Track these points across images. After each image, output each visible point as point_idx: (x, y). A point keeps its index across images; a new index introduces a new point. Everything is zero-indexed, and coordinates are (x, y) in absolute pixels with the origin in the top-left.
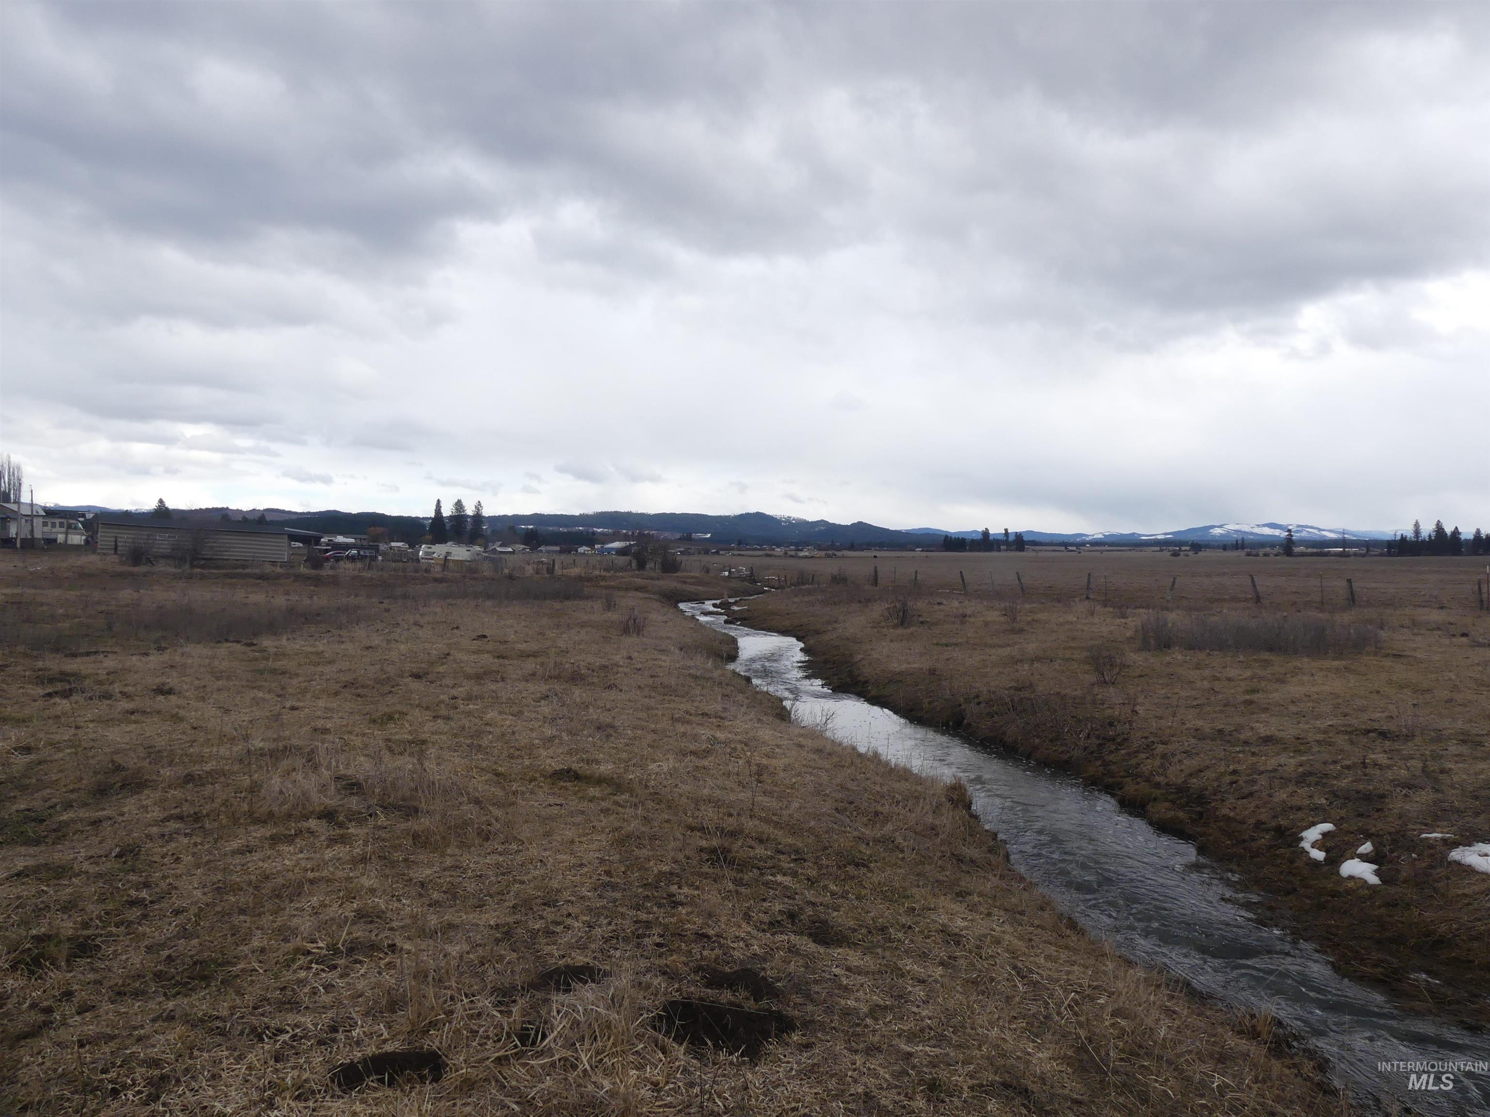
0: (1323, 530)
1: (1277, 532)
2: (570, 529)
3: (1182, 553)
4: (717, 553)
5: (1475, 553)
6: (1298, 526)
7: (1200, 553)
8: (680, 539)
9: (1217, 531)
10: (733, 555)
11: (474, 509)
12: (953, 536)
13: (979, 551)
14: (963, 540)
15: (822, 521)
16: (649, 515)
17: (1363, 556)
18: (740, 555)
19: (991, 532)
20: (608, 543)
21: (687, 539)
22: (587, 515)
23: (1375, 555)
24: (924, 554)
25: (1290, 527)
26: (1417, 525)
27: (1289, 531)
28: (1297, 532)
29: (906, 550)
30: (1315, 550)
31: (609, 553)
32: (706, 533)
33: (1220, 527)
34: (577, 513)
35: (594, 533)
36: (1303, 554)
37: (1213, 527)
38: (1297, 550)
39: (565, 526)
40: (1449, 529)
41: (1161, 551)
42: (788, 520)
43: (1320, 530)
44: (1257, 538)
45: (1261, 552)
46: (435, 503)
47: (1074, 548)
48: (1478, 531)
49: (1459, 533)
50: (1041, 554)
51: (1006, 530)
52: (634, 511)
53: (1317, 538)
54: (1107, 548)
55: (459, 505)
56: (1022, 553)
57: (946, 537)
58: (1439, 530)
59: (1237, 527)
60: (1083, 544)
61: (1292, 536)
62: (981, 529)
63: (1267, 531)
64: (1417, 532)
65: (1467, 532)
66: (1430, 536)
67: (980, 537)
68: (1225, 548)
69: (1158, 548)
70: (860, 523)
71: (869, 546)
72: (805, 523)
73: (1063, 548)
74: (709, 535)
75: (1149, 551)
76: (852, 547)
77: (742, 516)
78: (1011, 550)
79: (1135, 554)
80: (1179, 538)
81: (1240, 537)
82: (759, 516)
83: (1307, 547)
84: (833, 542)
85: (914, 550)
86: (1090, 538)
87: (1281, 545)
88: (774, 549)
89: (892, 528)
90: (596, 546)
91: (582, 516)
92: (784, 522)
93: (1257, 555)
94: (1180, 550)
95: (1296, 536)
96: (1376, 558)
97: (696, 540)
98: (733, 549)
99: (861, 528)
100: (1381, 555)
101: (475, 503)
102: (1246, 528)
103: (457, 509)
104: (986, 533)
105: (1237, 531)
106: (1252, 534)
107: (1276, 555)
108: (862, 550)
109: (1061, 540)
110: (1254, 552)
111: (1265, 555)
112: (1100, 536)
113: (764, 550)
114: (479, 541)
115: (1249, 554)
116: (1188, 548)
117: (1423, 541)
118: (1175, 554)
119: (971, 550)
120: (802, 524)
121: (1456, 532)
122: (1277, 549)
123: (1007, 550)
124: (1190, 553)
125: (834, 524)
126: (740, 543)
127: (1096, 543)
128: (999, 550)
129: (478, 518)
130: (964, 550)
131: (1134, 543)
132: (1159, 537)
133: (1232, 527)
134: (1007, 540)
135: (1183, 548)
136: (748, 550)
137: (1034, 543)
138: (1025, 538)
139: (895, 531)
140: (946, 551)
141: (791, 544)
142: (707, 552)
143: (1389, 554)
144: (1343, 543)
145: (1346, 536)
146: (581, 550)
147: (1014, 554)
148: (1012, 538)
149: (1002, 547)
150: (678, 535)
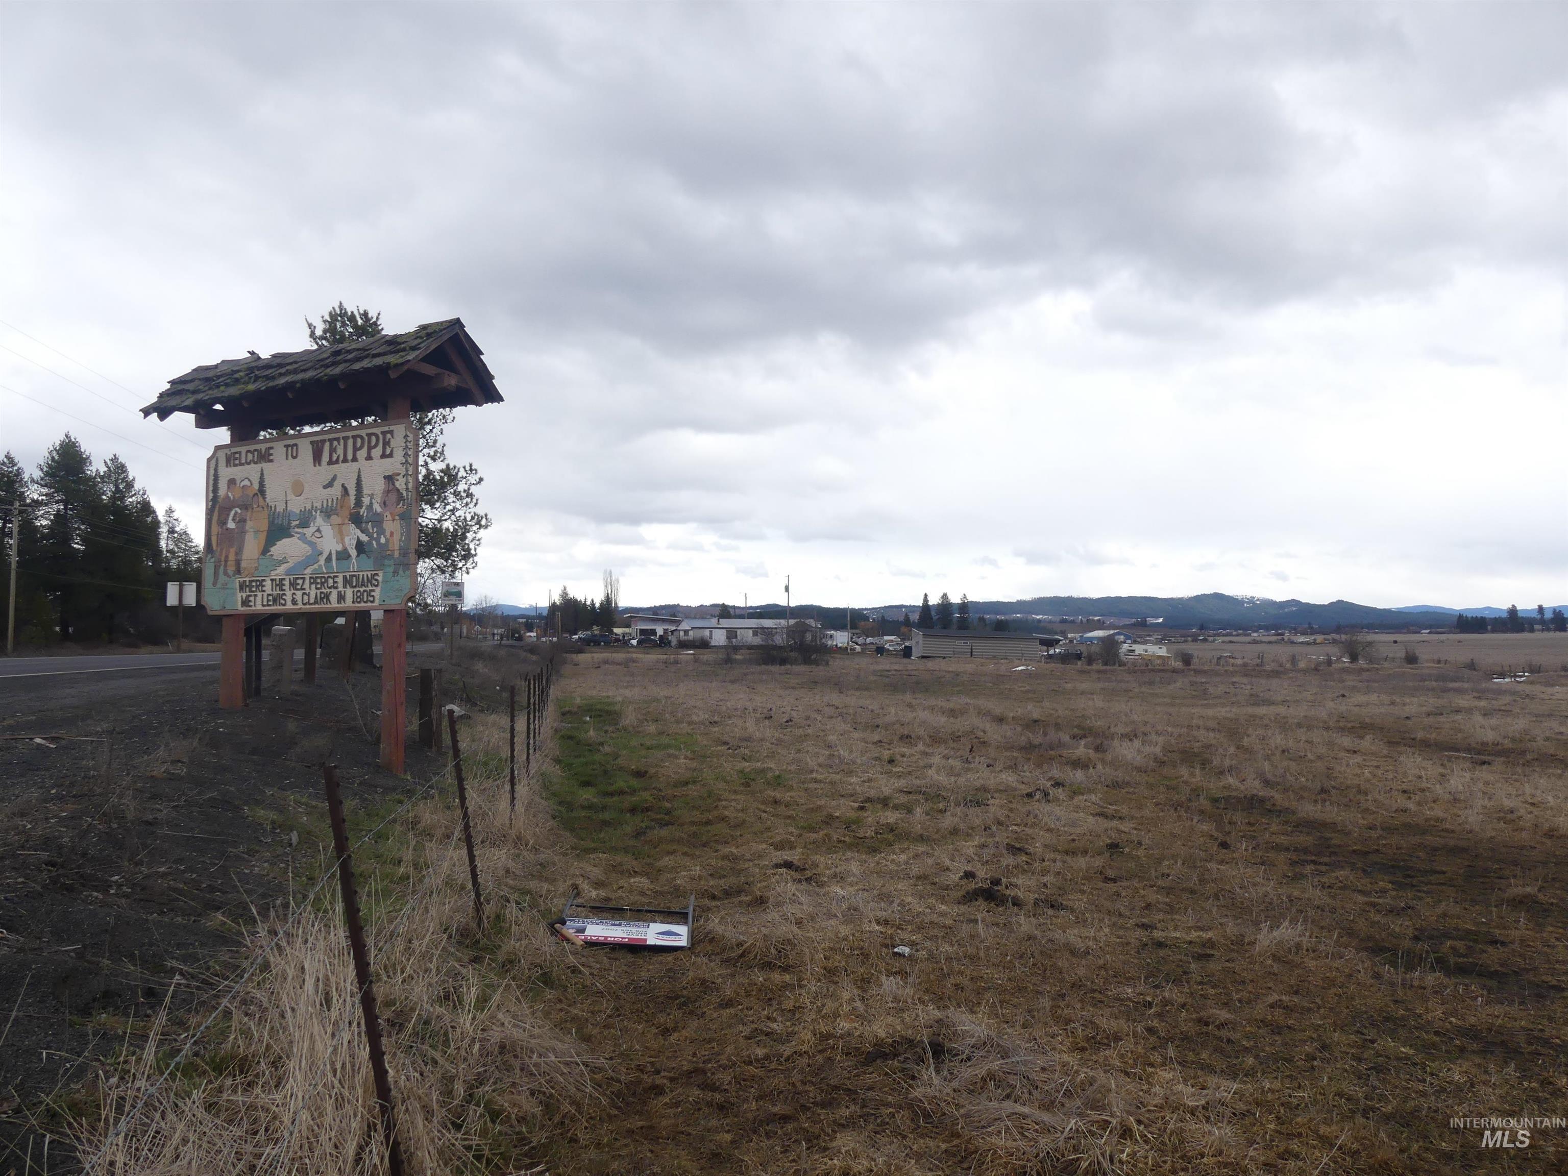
2: (1007, 617)
8: (1133, 625)
11: (960, 598)
12: (1469, 615)
13: (1505, 631)
14: (1480, 619)
15: (1293, 600)
16: (1091, 600)
19: (1520, 609)
20: (1083, 632)
21: (1143, 624)
22: (1025, 602)
24: (1436, 637)
29: (1409, 632)
32: (1158, 617)
42: (1251, 600)
46: (922, 597)
52: (1075, 595)
55: (945, 596)
56: (1558, 634)
57: (1461, 616)
67: (1505, 615)
70: (1340, 602)
72: (1272, 604)
74: (1161, 620)
77: (1197, 598)
78: (1548, 630)
82: (1218, 597)
84: (1309, 624)
85: (1419, 633)
89: (1381, 606)
92: (1247, 603)
97: (1149, 625)
99: (1341, 607)
103: (943, 600)
104: (1513, 611)
119: (1494, 631)
120: (1270, 605)
123: (1543, 630)
125: (1309, 604)
128: (1532, 630)
130: (1486, 631)
134: (1542, 618)
138: (1565, 616)
139: (1385, 610)
140: (1460, 633)
141: (1259, 627)
147: (1551, 634)
148: (1548, 615)
149: (1537, 627)
150: (1127, 621)
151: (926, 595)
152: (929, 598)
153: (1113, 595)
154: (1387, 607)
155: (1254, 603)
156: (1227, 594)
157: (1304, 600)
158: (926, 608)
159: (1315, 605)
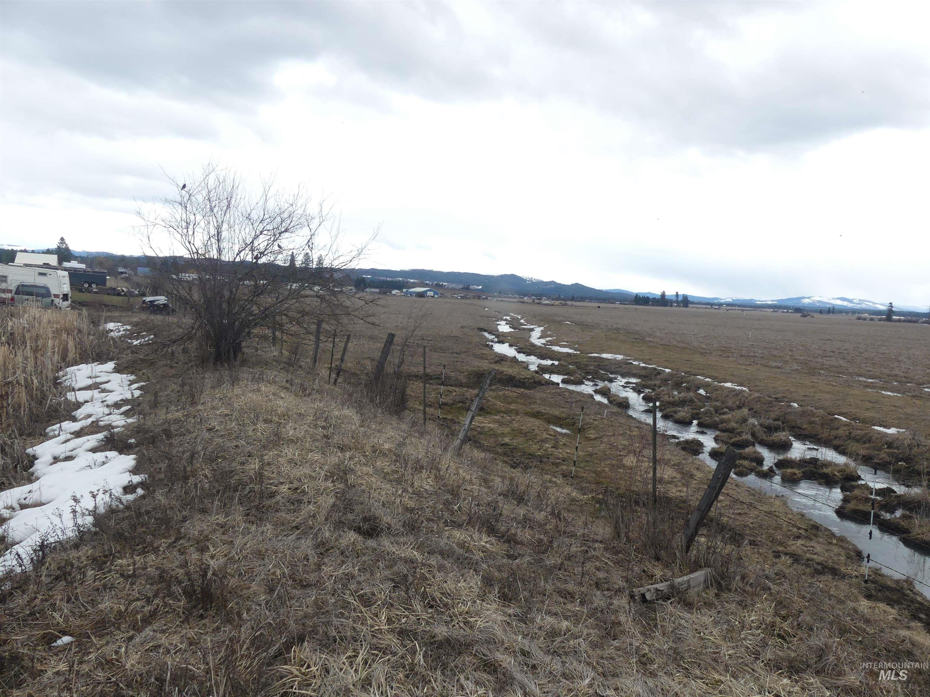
2: (393, 279)
4: (486, 298)
8: (462, 289)
9: (806, 301)
10: (497, 300)
12: (640, 296)
13: (658, 306)
14: (648, 298)
15: (552, 281)
16: (443, 273)
18: (502, 301)
19: (666, 294)
21: (467, 288)
24: (623, 306)
29: (610, 303)
31: (411, 295)
32: (479, 286)
33: (809, 298)
36: (899, 321)
37: (804, 298)
39: (391, 277)
41: (771, 312)
42: (531, 280)
43: (874, 303)
47: (717, 308)
50: (698, 310)
51: (676, 293)
52: (434, 270)
53: (871, 308)
54: (737, 308)
56: (687, 309)
57: (636, 296)
60: (720, 305)
62: (659, 292)
63: (839, 302)
67: (659, 297)
70: (577, 284)
71: (582, 299)
72: (542, 282)
73: (710, 307)
74: (480, 287)
76: (573, 299)
77: (502, 276)
78: (680, 306)
81: (822, 306)
82: (513, 277)
84: (563, 294)
85: (614, 303)
86: (723, 301)
88: (522, 298)
89: (597, 288)
90: (404, 290)
92: (528, 281)
95: (858, 307)
97: (472, 290)
98: (496, 296)
99: (577, 286)
102: (825, 300)
104: (663, 295)
105: (819, 301)
106: (829, 304)
107: (880, 320)
108: (580, 301)
109: (708, 301)
112: (730, 300)
113: (516, 298)
119: (652, 305)
120: (540, 283)
123: (677, 306)
125: (560, 284)
126: (500, 293)
127: (729, 305)
128: (671, 306)
130: (649, 305)
131: (752, 307)
132: (768, 303)
133: (816, 298)
134: (677, 300)
136: (505, 297)
137: (694, 303)
138: (688, 299)
140: (637, 304)
141: (533, 295)
142: (479, 298)
146: (394, 292)
147: (681, 309)
148: (680, 299)
149: (674, 305)
150: (463, 286)
154: (600, 289)
156: (519, 275)
157: (558, 281)
159: (563, 285)
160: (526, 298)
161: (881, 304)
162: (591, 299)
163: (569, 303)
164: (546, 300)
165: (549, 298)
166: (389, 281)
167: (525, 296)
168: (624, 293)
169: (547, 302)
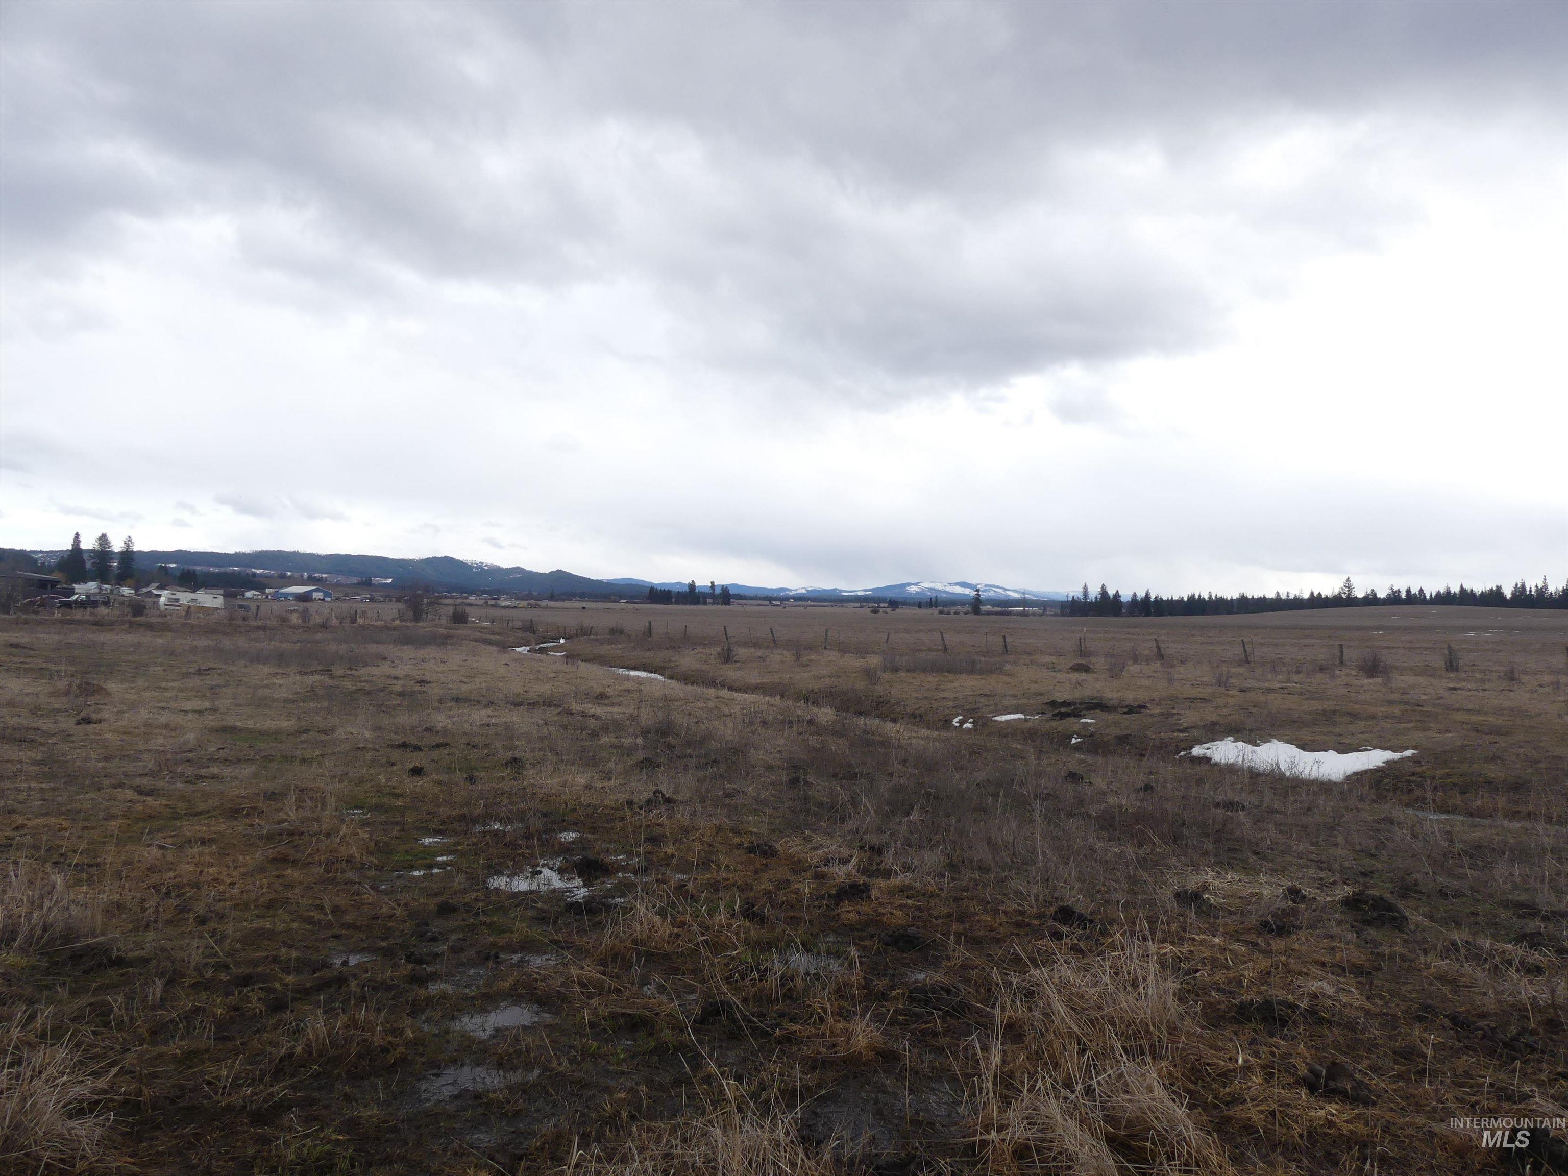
0: (1009, 590)
1: (967, 591)
2: (222, 570)
3: (881, 610)
5: (1131, 614)
6: (986, 585)
7: (898, 611)
8: (358, 584)
9: (913, 589)
11: (123, 545)
12: (659, 588)
13: (685, 604)
14: (669, 592)
15: (518, 568)
17: (1041, 615)
19: (697, 584)
20: (282, 587)
21: (367, 584)
22: (244, 554)
23: (1050, 615)
24: (631, 606)
25: (979, 587)
26: (1085, 588)
27: (978, 590)
28: (985, 591)
29: (610, 602)
30: (999, 609)
31: (286, 598)
32: (387, 578)
33: (916, 584)
34: (231, 550)
35: (254, 574)
36: (989, 613)
37: (909, 584)
38: (984, 608)
39: (217, 566)
40: (1111, 592)
41: (861, 607)
42: (480, 566)
43: (1005, 590)
44: (949, 596)
45: (953, 610)
46: (73, 536)
47: (778, 603)
48: (1135, 595)
49: (1120, 596)
50: (748, 608)
51: (712, 583)
52: (300, 550)
53: (1003, 598)
54: (810, 603)
55: (103, 539)
56: (728, 607)
57: (652, 588)
58: (1104, 593)
59: (931, 585)
60: (787, 599)
61: (979, 595)
62: (687, 581)
63: (958, 590)
64: (1086, 594)
65: (1126, 596)
66: (1096, 598)
67: (687, 589)
68: (920, 605)
69: (858, 605)
70: (559, 572)
71: (569, 596)
72: (500, 570)
73: (768, 602)
74: (390, 581)
75: (850, 608)
76: (552, 598)
77: (428, 560)
78: (717, 604)
79: (837, 610)
80: (880, 594)
81: (934, 595)
82: (448, 561)
83: (993, 606)
84: (530, 591)
85: (618, 602)
86: (793, 593)
87: (970, 604)
88: (466, 598)
89: (593, 577)
90: (267, 591)
91: (237, 555)
92: (476, 568)
93: (949, 613)
94: (879, 607)
95: (983, 595)
96: (1049, 618)
97: (376, 586)
99: (560, 576)
100: (1056, 615)
101: (125, 538)
102: (939, 586)
103: (100, 544)
105: (931, 589)
106: (945, 592)
107: (966, 614)
108: (563, 600)
109: (764, 594)
110: (946, 610)
111: (956, 613)
112: (803, 591)
114: (129, 581)
115: (941, 612)
116: (886, 605)
117: (1091, 603)
118: (875, 611)
119: (677, 603)
120: (496, 571)
121: (1117, 595)
122: (967, 608)
123: (713, 604)
124: (889, 610)
125: (530, 572)
127: (799, 598)
128: (705, 603)
129: (128, 556)
130: (671, 603)
131: (835, 599)
132: (859, 593)
133: (926, 585)
134: (713, 593)
135: (882, 605)
137: (739, 597)
138: (731, 592)
139: (597, 581)
140: (652, 603)
141: (484, 592)
143: (1063, 614)
144: (1023, 602)
145: (1027, 596)
146: (249, 594)
147: (720, 607)
148: (718, 591)
149: (709, 600)
150: (355, 580)
151: (77, 535)
152: (81, 539)
153: (343, 553)
154: (599, 579)
155: (482, 568)
156: (457, 558)
157: (528, 568)
158: (76, 551)
159: (537, 573)
160: (472, 598)
161: (1014, 591)
162: (582, 596)
163: (543, 603)
164: (506, 600)
165: (512, 595)
166: (213, 574)
167: (471, 593)
168: (637, 585)
169: (508, 603)
